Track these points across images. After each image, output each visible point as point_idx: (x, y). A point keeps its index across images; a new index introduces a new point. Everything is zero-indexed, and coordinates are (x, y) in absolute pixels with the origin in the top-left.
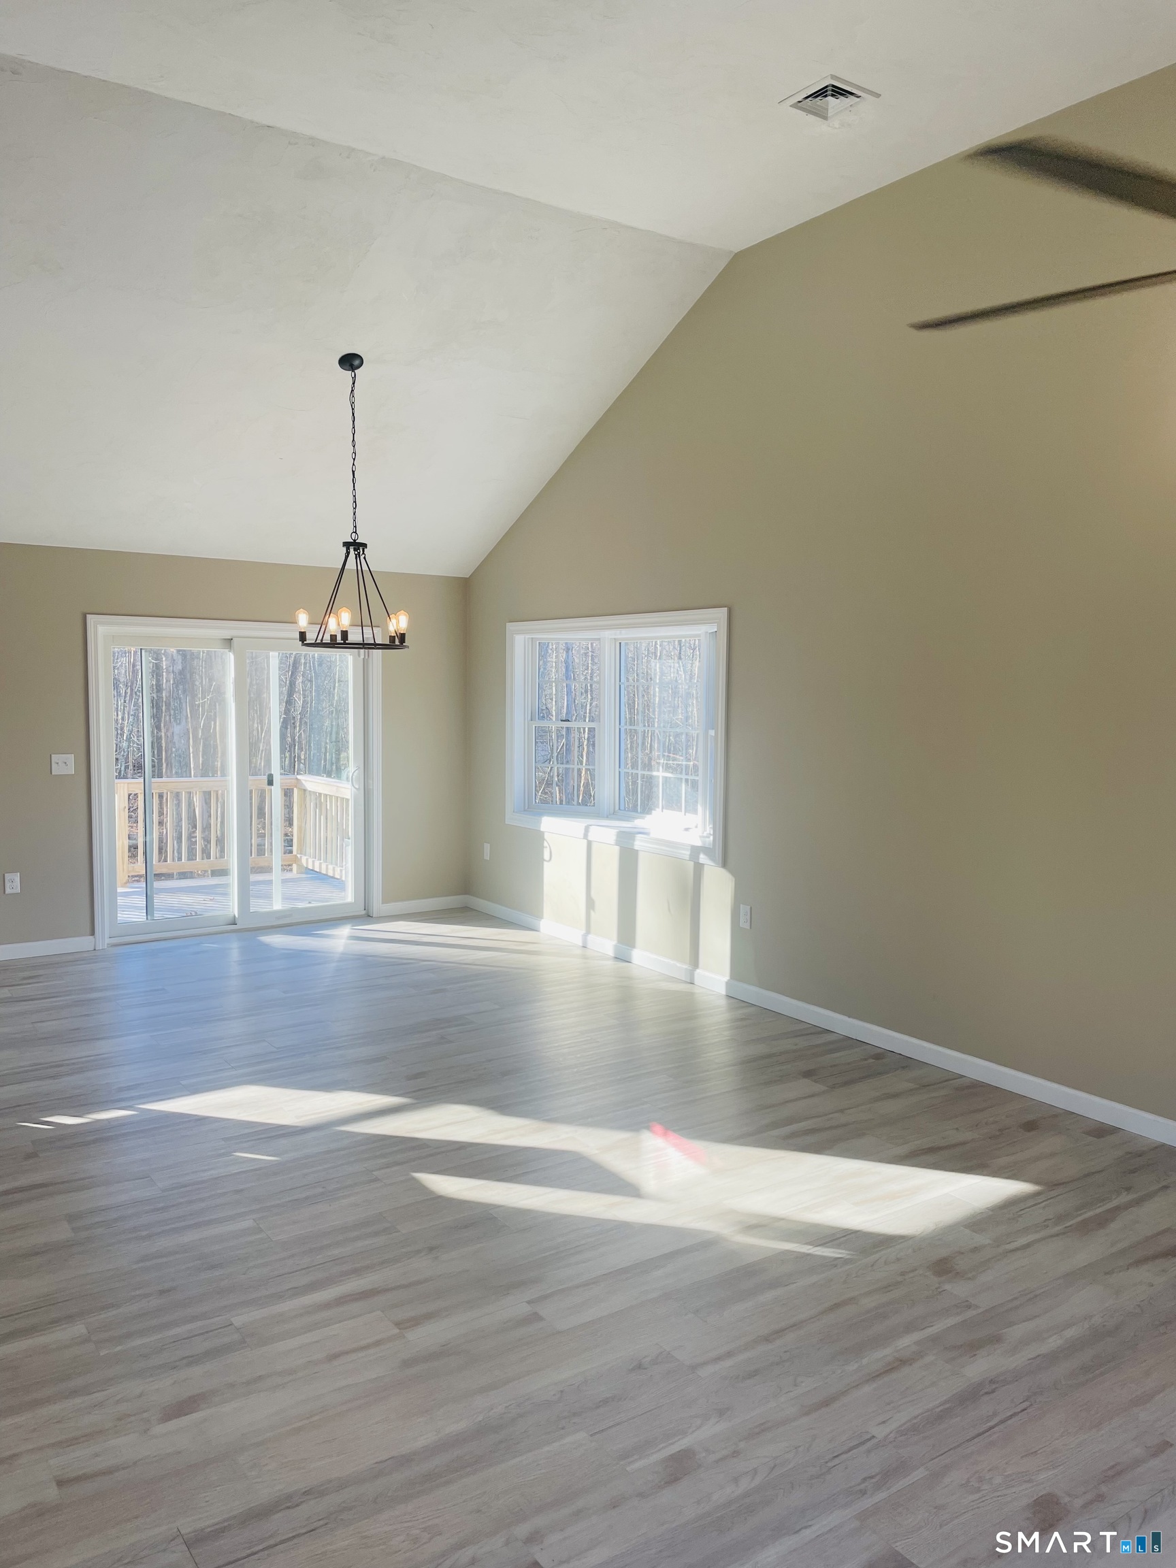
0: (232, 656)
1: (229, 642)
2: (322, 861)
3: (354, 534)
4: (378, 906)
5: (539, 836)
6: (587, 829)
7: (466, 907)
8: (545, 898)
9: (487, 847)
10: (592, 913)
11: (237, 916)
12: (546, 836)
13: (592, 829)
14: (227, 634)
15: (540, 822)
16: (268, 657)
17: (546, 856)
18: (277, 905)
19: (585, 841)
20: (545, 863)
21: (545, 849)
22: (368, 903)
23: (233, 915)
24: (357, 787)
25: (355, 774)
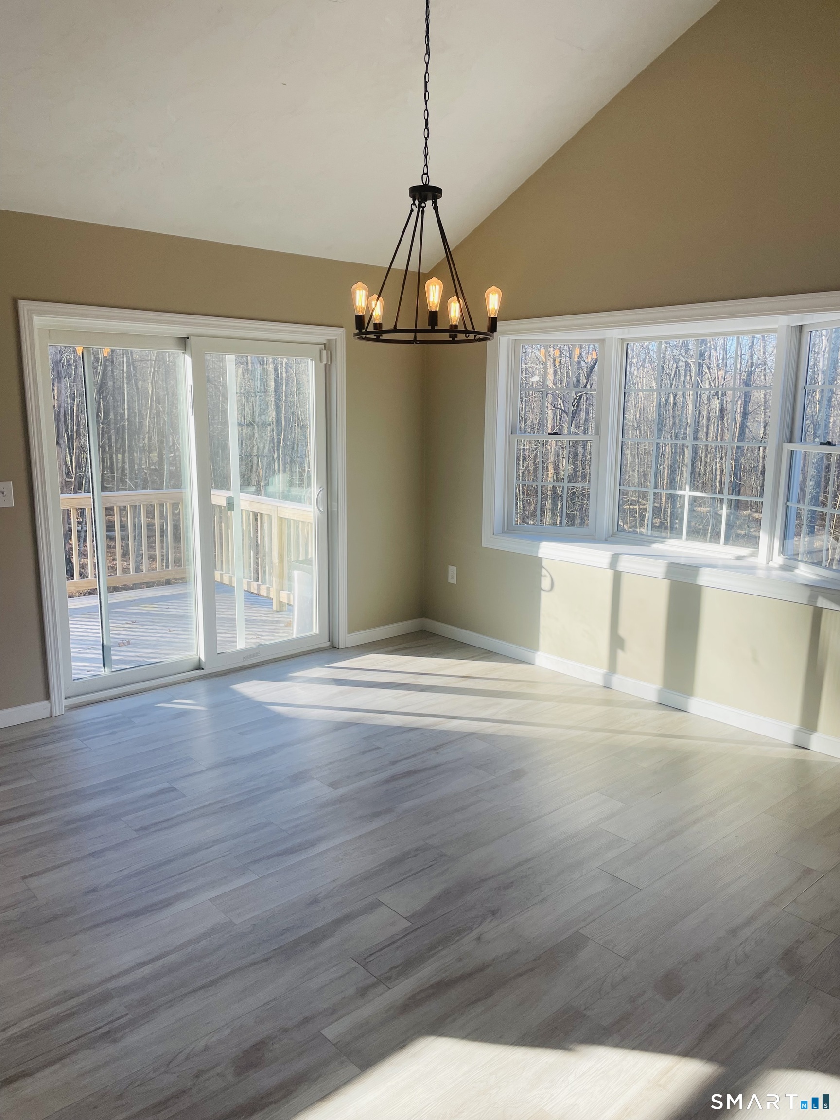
0: (188, 360)
1: (183, 342)
2: (260, 583)
3: (425, 176)
4: (344, 638)
5: (537, 563)
6: (615, 560)
7: (423, 630)
8: (541, 630)
9: (452, 571)
10: (620, 653)
11: (203, 659)
12: (545, 563)
13: (623, 558)
14: (181, 331)
15: (538, 548)
16: (223, 360)
17: (545, 583)
18: (241, 644)
19: (610, 573)
20: (543, 593)
21: (543, 578)
22: (332, 632)
23: (197, 659)
24: (321, 509)
25: (320, 495)
